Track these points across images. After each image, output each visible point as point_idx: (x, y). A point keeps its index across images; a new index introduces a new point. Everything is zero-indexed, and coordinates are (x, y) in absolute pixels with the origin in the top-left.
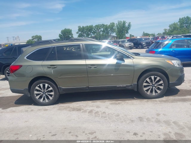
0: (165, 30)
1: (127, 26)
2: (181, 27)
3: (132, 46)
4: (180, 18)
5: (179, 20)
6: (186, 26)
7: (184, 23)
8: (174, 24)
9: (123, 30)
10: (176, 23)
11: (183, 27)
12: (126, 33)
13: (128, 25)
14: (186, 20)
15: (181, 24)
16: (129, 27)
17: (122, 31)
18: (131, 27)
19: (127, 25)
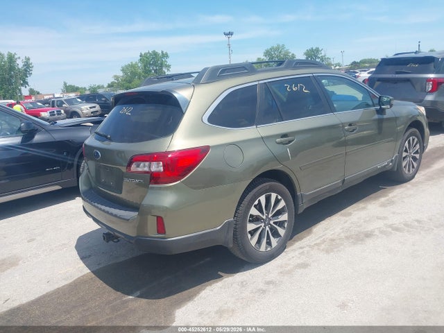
0: (116, 77)
1: (20, 66)
2: (147, 72)
3: (97, 111)
4: (141, 54)
5: (139, 58)
6: (155, 71)
7: (150, 64)
8: (132, 66)
9: (11, 77)
10: (134, 63)
11: (150, 71)
12: (22, 85)
13: (24, 65)
14: (153, 58)
15: (145, 66)
16: (26, 71)
17: (9, 80)
18: (33, 69)
19: (20, 64)
